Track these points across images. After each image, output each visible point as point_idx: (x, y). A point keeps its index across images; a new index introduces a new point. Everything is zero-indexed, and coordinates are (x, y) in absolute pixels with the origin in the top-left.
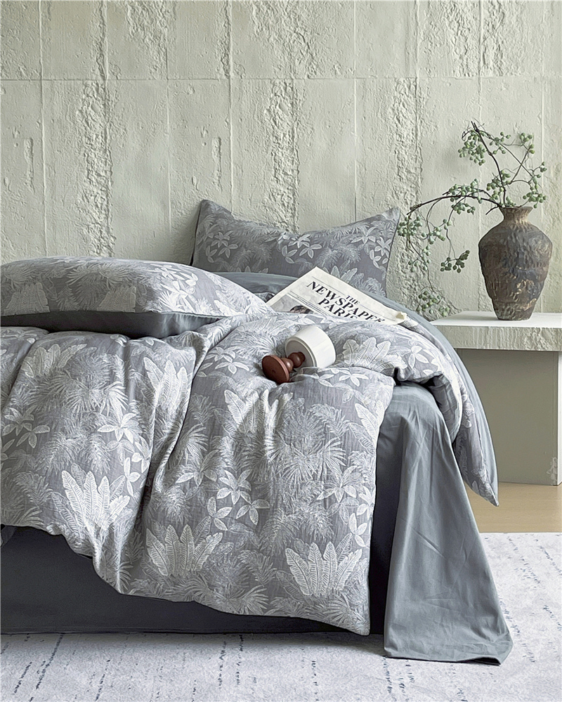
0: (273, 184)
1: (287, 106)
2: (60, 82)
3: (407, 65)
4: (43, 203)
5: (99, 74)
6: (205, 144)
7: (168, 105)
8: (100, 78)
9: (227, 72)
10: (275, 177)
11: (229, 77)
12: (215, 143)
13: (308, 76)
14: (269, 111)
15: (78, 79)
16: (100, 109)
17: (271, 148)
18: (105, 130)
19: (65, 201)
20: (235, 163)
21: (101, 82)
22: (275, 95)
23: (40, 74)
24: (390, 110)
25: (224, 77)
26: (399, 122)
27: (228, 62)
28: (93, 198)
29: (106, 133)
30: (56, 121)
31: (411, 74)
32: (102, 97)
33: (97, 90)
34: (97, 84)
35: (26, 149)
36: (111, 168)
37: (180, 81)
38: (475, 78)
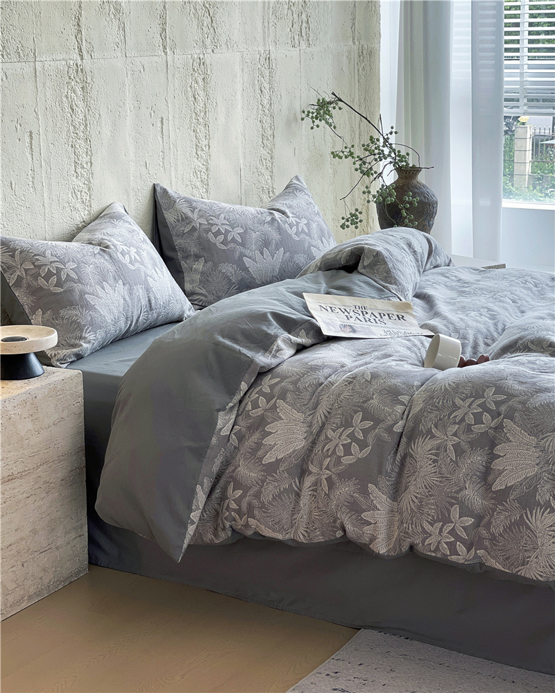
0: (196, 161)
1: (201, 82)
2: (49, 62)
3: (264, 39)
5: (77, 52)
6: (153, 125)
7: (127, 85)
8: (79, 58)
9: (165, 48)
10: (196, 153)
11: (166, 54)
12: (159, 125)
13: (213, 51)
14: (191, 87)
15: (63, 59)
16: (80, 93)
17: (193, 125)
18: (85, 116)
19: (60, 200)
20: (173, 143)
21: (79, 62)
22: (194, 70)
23: (34, 54)
24: (256, 82)
25: (163, 54)
26: (262, 91)
27: (166, 37)
28: (79, 193)
29: (86, 120)
30: (48, 108)
31: (267, 46)
32: (80, 79)
34: (77, 65)
35: (27, 145)
36: (91, 159)
37: (135, 58)
38: (298, 49)
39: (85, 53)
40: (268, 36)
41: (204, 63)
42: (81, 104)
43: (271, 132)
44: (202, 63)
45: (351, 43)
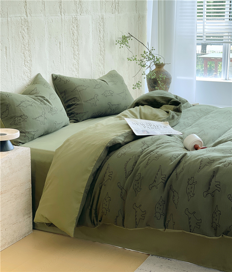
0: (73, 60)
1: (76, 28)
2: (13, 18)
3: (101, 10)
4: (11, 78)
5: (25, 14)
6: (56, 45)
7: (46, 28)
8: (26, 16)
9: (61, 12)
10: (74, 57)
11: (61, 15)
12: (59, 45)
13: (80, 14)
14: (71, 29)
15: (19, 17)
16: (26, 31)
17: (73, 45)
18: (28, 41)
19: (18, 76)
20: (64, 53)
21: (26, 18)
22: (73, 22)
23: (7, 14)
24: (98, 28)
25: (60, 15)
26: (100, 32)
27: (61, 8)
28: (26, 73)
29: (29, 42)
30: (13, 37)
31: (102, 13)
32: (26, 25)
33: (25, 22)
34: (25, 19)
35: (4, 52)
36: (31, 59)
37: (49, 17)
38: (114, 14)
39: (28, 14)
40: (103, 9)
41: (77, 19)
42: (26, 35)
43: (103, 49)
44: (76, 19)
45: (135, 12)
